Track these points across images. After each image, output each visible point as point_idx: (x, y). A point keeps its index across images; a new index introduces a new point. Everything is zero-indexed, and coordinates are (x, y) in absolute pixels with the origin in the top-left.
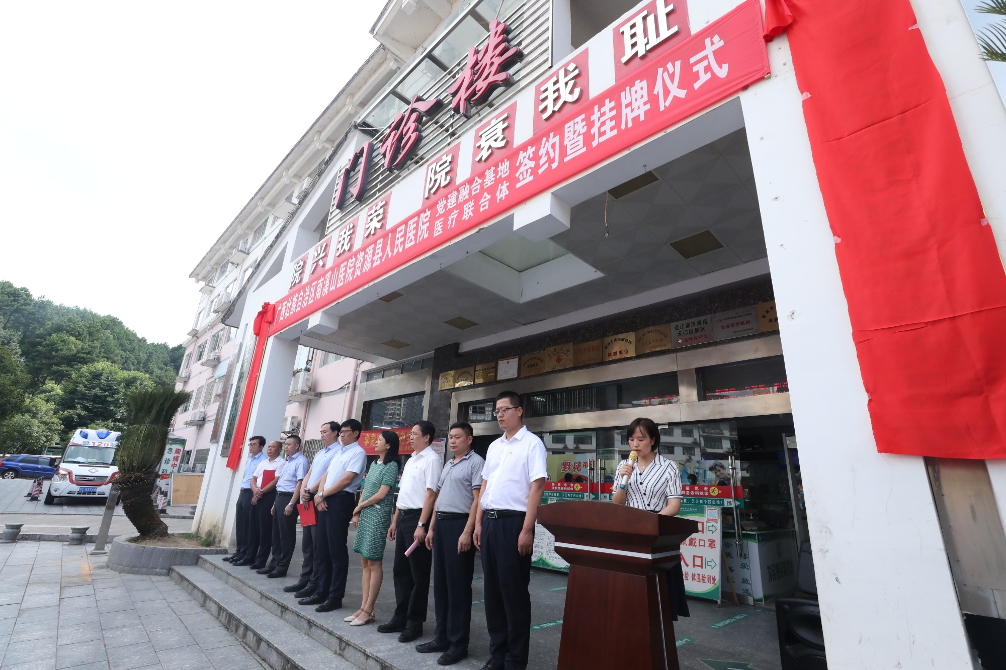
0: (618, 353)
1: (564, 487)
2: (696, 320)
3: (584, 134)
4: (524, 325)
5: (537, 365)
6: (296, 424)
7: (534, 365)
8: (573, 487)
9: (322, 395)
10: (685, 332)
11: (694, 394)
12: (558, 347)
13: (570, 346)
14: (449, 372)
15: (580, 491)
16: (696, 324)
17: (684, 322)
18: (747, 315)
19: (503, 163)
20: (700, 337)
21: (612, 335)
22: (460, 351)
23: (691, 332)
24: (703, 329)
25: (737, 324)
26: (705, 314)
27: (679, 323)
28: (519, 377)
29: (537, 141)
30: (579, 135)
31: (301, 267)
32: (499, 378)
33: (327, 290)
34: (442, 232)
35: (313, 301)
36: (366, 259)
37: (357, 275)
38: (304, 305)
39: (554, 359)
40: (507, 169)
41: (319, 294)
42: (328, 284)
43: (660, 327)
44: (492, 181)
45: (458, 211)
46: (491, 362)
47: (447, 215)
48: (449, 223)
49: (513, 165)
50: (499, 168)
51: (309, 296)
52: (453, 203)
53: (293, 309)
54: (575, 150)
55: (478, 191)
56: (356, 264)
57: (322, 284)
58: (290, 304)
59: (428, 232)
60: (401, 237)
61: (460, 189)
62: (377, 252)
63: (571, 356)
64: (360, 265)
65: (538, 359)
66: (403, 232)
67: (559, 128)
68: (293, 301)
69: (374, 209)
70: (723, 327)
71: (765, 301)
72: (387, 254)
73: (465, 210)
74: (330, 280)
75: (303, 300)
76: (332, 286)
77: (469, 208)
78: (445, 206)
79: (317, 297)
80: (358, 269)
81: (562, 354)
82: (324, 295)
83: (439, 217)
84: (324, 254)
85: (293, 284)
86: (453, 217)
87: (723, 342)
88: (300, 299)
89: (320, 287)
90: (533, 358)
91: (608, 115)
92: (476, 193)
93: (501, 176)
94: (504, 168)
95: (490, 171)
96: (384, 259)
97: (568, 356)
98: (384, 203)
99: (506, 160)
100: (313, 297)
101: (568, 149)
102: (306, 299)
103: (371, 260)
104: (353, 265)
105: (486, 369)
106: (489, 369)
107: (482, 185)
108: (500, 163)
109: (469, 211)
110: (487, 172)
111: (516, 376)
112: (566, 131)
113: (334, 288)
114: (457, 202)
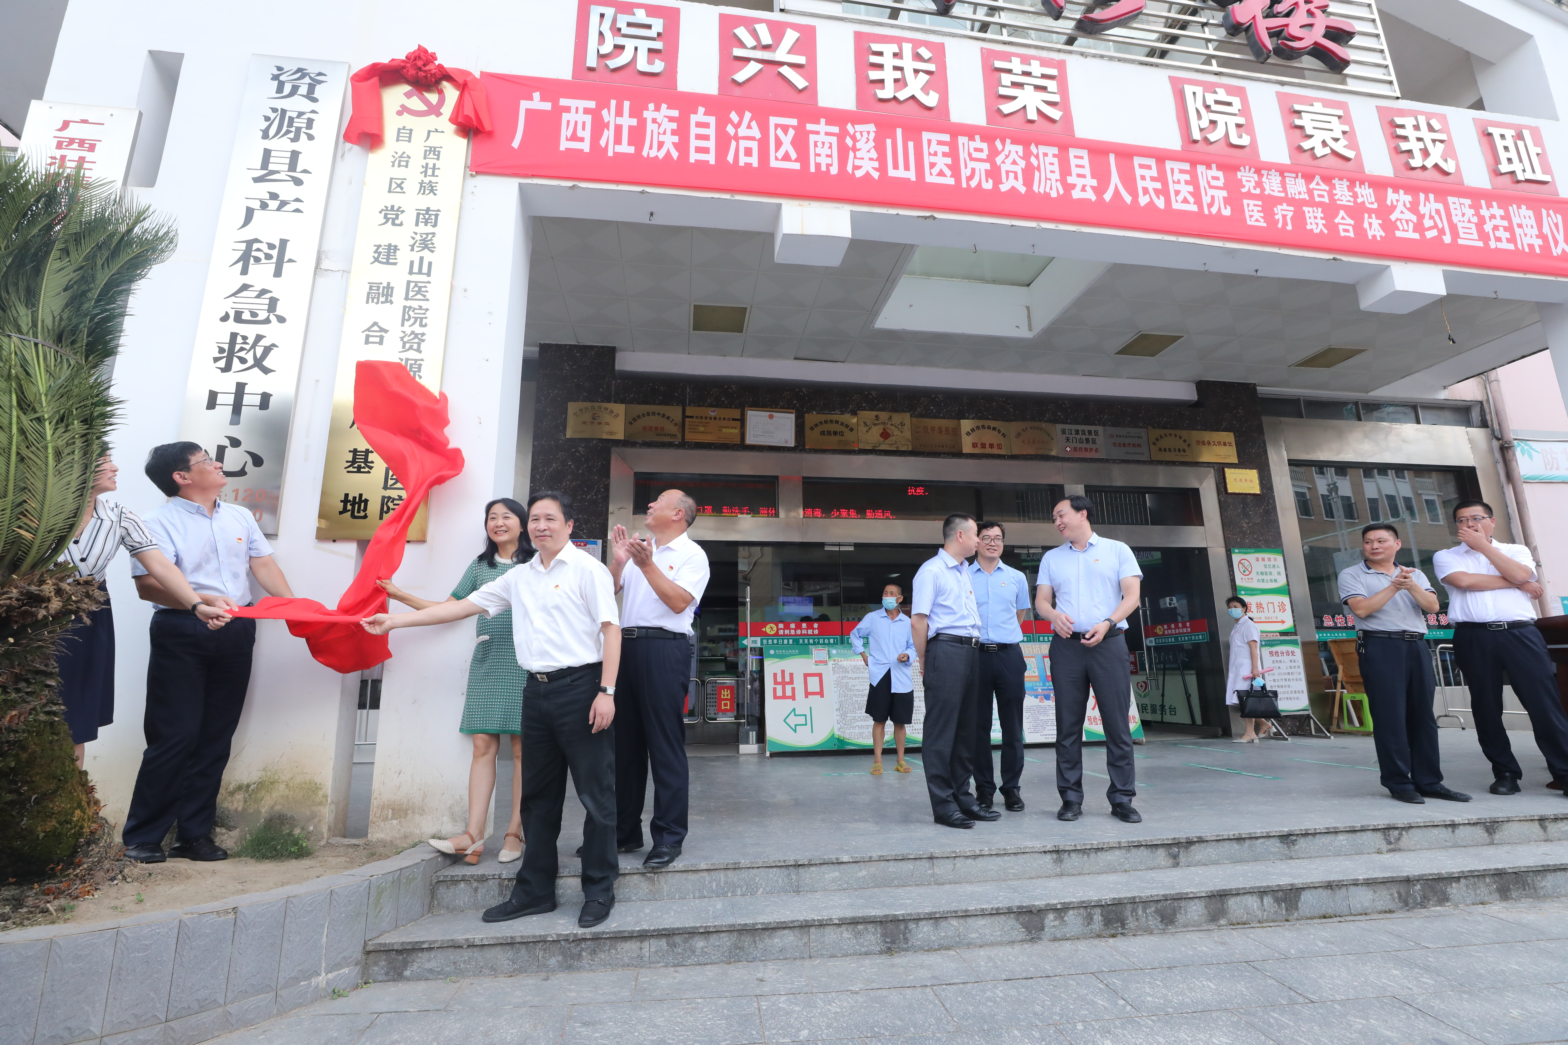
0: (987, 446)
2: (1087, 428)
3: (1476, 224)
4: (797, 358)
5: (841, 434)
7: (835, 433)
10: (1074, 440)
12: (884, 415)
13: (906, 417)
16: (1087, 434)
17: (1074, 427)
18: (1138, 437)
19: (1363, 187)
20: (1091, 450)
21: (974, 419)
22: (620, 368)
23: (1081, 442)
24: (1094, 442)
25: (1129, 445)
26: (1098, 425)
27: (1067, 427)
28: (800, 446)
29: (1412, 190)
30: (1469, 221)
31: (652, 33)
32: (749, 441)
33: (874, 168)
34: (1265, 225)
35: (797, 166)
36: (1039, 169)
37: (1013, 188)
38: (743, 160)
39: (876, 431)
40: (1373, 200)
41: (829, 161)
42: (874, 155)
43: (1044, 425)
44: (1349, 201)
45: (1292, 208)
46: (726, 407)
47: (1268, 203)
48: (1277, 217)
49: (1381, 199)
50: (1357, 189)
51: (763, 144)
52: (1276, 189)
53: (661, 145)
54: (1469, 238)
55: (1326, 200)
56: (999, 160)
57: (834, 140)
58: (627, 121)
59: (1229, 208)
60: (1153, 179)
61: (1286, 174)
62: (1075, 171)
63: (908, 434)
64: (1018, 169)
65: (842, 424)
66: (1154, 173)
67: (1442, 194)
68: (649, 121)
69: (1016, 65)
70: (1114, 444)
71: (1154, 427)
72: (1117, 192)
73: (1307, 215)
74: (880, 147)
75: (723, 141)
76: (896, 167)
77: (1316, 218)
78: (1259, 184)
79: (818, 165)
80: (1012, 175)
81: (893, 428)
82: (859, 174)
83: (1249, 195)
84: (801, 60)
85: (613, 63)
86: (1285, 213)
87: (1114, 461)
88: (702, 131)
89: (823, 143)
90: (831, 421)
91: (1498, 222)
92: (1324, 203)
93: (1363, 203)
94: (1366, 194)
95: (1341, 182)
96: (1108, 196)
97: (902, 432)
98: (1053, 72)
99: (1367, 184)
100: (793, 155)
101: (1461, 231)
102: (743, 144)
103: (1059, 178)
104: (984, 155)
105: (715, 418)
106: (724, 419)
107: (1331, 195)
108: (1358, 183)
109: (1316, 221)
110: (1336, 181)
111: (792, 444)
112: (1452, 207)
113: (911, 175)
114: (1287, 194)
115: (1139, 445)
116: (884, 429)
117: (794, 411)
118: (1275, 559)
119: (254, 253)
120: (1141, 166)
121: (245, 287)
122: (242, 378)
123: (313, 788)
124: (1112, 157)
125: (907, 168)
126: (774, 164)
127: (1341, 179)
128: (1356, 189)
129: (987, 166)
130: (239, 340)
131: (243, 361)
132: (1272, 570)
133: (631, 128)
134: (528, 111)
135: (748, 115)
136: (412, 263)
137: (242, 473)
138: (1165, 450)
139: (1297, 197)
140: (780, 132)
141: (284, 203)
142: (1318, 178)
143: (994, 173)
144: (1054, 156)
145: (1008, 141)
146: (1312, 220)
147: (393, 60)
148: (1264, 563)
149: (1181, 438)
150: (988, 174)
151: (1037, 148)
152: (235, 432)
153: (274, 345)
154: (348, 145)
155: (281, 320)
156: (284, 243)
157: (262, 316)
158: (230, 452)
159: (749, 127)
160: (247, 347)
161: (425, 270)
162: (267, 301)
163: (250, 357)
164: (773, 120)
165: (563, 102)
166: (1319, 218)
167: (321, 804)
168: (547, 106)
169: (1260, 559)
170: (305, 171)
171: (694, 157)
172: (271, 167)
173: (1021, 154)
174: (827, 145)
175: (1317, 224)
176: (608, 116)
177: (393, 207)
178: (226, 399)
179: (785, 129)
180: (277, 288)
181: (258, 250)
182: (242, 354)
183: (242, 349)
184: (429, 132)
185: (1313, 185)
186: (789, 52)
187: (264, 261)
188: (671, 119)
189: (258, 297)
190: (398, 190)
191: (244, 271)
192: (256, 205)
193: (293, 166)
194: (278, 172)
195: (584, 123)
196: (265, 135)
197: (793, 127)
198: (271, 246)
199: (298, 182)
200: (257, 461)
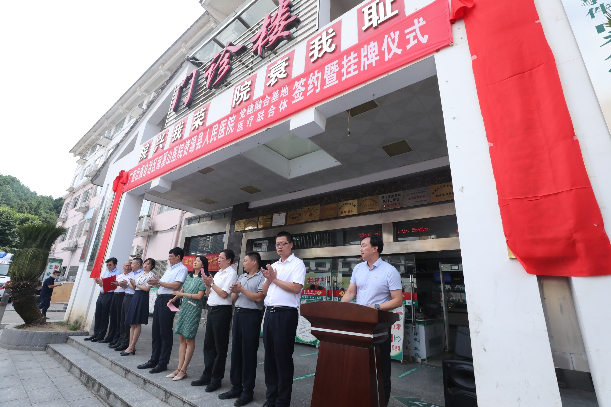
0: (347, 212)
1: (311, 292)
2: (394, 193)
3: (337, 72)
4: (290, 192)
5: (297, 217)
6: (139, 251)
7: (296, 218)
8: (317, 293)
9: (158, 233)
10: (388, 201)
11: (391, 238)
12: (311, 207)
13: (318, 207)
14: (242, 220)
15: (321, 295)
16: (394, 196)
17: (387, 195)
18: (424, 192)
19: (285, 88)
20: (396, 204)
21: (344, 201)
22: (249, 207)
23: (391, 201)
24: (398, 199)
25: (418, 197)
26: (400, 190)
27: (384, 195)
29: (307, 75)
30: (334, 73)
31: (147, 148)
32: (273, 225)
33: (164, 165)
34: (242, 130)
36: (192, 145)
37: (185, 155)
38: (149, 173)
39: (308, 214)
40: (287, 91)
42: (165, 160)
43: (373, 197)
44: (277, 99)
45: (254, 116)
46: (269, 214)
47: (246, 119)
48: (247, 124)
49: (291, 89)
52: (251, 111)
54: (331, 82)
55: (268, 104)
56: (185, 147)
57: (161, 160)
59: (233, 129)
60: (216, 131)
61: (256, 102)
62: (199, 140)
64: (188, 148)
65: (298, 213)
66: (217, 128)
67: (322, 68)
68: (141, 170)
69: (198, 113)
70: (410, 198)
71: (434, 184)
72: (206, 142)
74: (167, 157)
78: (246, 113)
80: (186, 151)
81: (313, 211)
82: (162, 167)
83: (241, 119)
84: (163, 140)
85: (141, 159)
86: (250, 120)
87: (410, 207)
88: (146, 169)
90: (295, 213)
91: (353, 62)
92: (266, 106)
93: (282, 96)
96: (203, 145)
97: (316, 213)
98: (205, 109)
99: (286, 86)
101: (327, 81)
103: (195, 145)
105: (265, 219)
106: (268, 218)
107: (270, 100)
110: (274, 93)
111: (284, 224)
112: (326, 70)
113: (169, 162)
114: (254, 111)
115: (424, 196)
116: (311, 213)
117: (285, 212)
120: (214, 128)
124: (209, 130)
126: (153, 172)
127: (276, 91)
128: (281, 91)
133: (139, 173)
134: (130, 176)
135: (152, 160)
138: (440, 195)
139: (257, 110)
142: (267, 97)
143: (183, 152)
145: (188, 140)
146: (259, 117)
151: (194, 138)
159: (152, 163)
166: (262, 114)
173: (190, 142)
185: (265, 101)
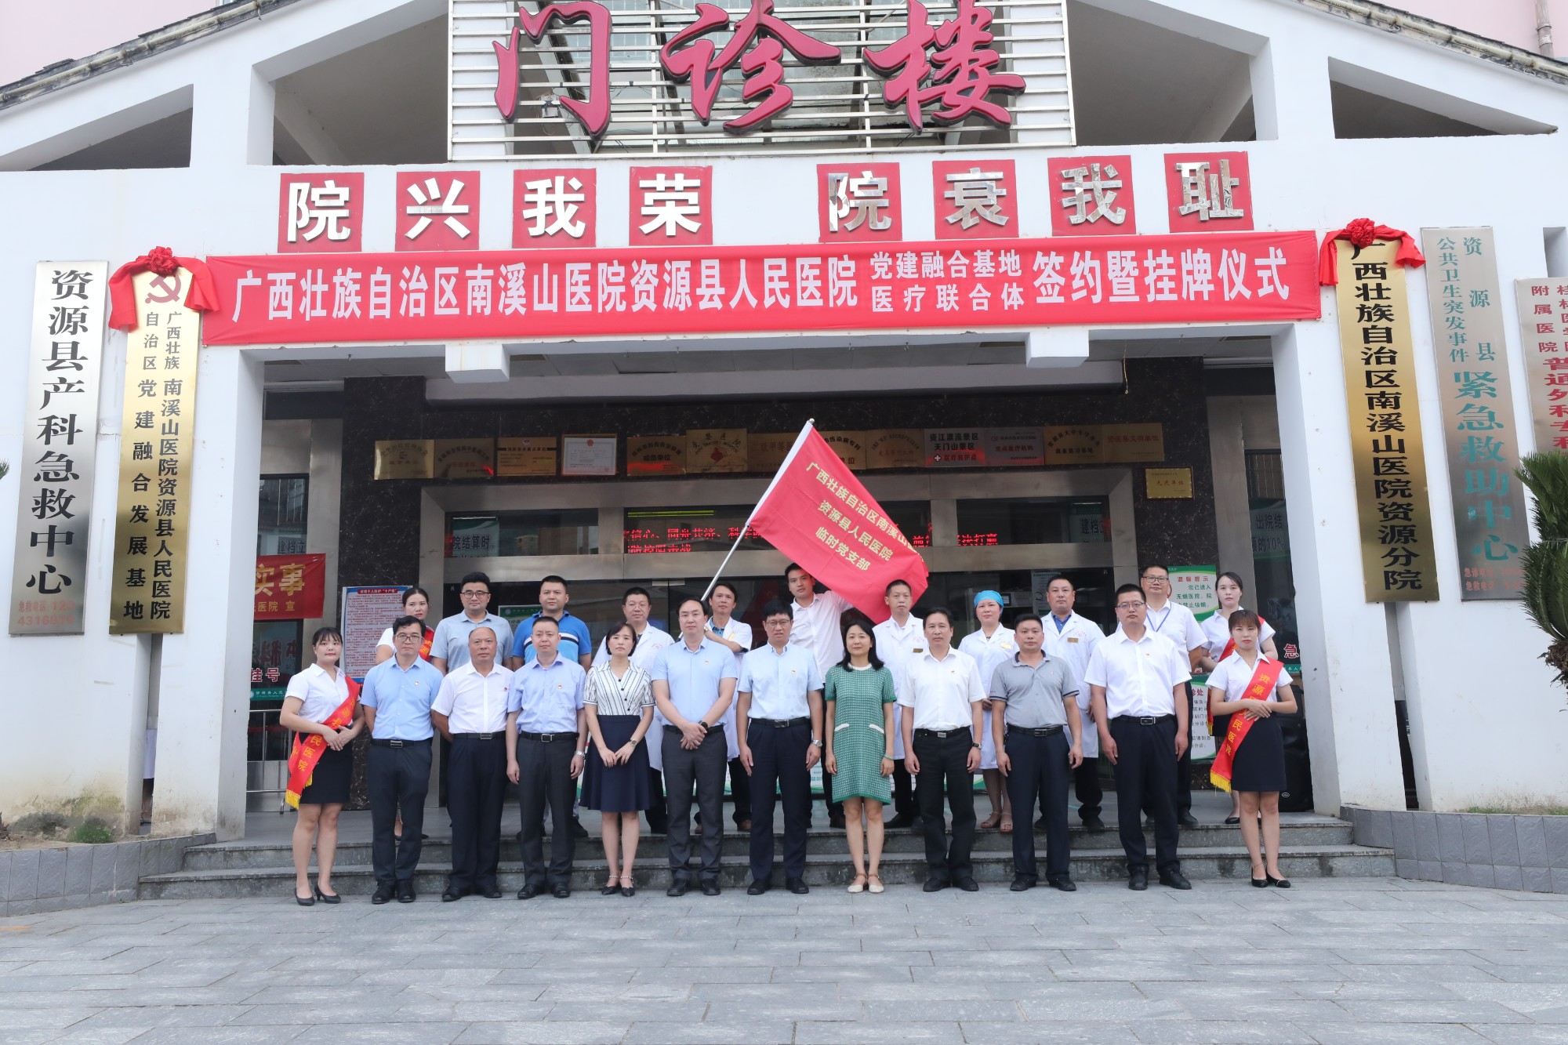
2: (962, 431)
3: (1135, 278)
5: (667, 458)
7: (660, 457)
10: (946, 446)
11: (953, 534)
12: (716, 433)
13: (741, 434)
14: (411, 441)
16: (962, 437)
17: (946, 431)
18: (1030, 438)
19: (1008, 254)
20: (967, 457)
22: (430, 397)
23: (955, 447)
24: (971, 447)
25: (1017, 447)
26: (977, 425)
27: (937, 431)
28: (621, 475)
29: (1066, 250)
30: (1128, 275)
31: (340, 202)
32: (567, 471)
33: (522, 305)
34: (891, 310)
35: (456, 311)
36: (670, 285)
37: (645, 307)
38: (413, 311)
39: (708, 451)
40: (1018, 267)
41: (483, 303)
42: (522, 292)
43: (907, 432)
44: (990, 272)
45: (924, 289)
46: (542, 436)
47: (898, 286)
48: (905, 300)
49: (1026, 265)
50: (1002, 259)
51: (429, 295)
52: (910, 271)
53: (347, 305)
54: (1124, 293)
55: (964, 275)
56: (633, 282)
57: (489, 283)
58: (321, 288)
59: (855, 297)
60: (781, 279)
61: (922, 254)
62: (705, 281)
63: (743, 453)
64: (651, 288)
65: (668, 446)
66: (783, 272)
67: (1100, 251)
68: (338, 285)
69: (660, 181)
70: (998, 449)
71: (1053, 424)
72: (744, 298)
73: (940, 293)
74: (528, 284)
75: (397, 295)
76: (541, 301)
77: (948, 295)
78: (892, 269)
79: (474, 308)
80: (644, 295)
81: (725, 446)
82: (508, 312)
83: (880, 282)
84: (464, 209)
85: (309, 236)
86: (914, 294)
87: (997, 469)
88: (380, 289)
89: (479, 287)
90: (656, 444)
91: (1166, 271)
92: (961, 278)
93: (1006, 272)
94: (1011, 263)
95: (983, 253)
96: (733, 303)
97: (736, 451)
98: (696, 183)
99: (1013, 251)
100: (454, 302)
101: (1115, 287)
102: (413, 296)
103: (688, 291)
104: (620, 279)
105: (529, 449)
106: (539, 449)
107: (970, 268)
108: (1003, 252)
109: (949, 298)
110: (978, 253)
111: (613, 472)
112: (1110, 261)
113: (554, 307)
114: (921, 274)
115: (1030, 448)
116: (716, 449)
117: (616, 435)
118: (1206, 579)
119: (53, 427)
120: (771, 267)
121: (49, 454)
122: (53, 521)
123: (115, 801)
124: (743, 262)
125: (550, 301)
126: (438, 311)
127: (983, 250)
128: (1000, 259)
129: (623, 289)
130: (49, 494)
131: (52, 509)
132: (1200, 592)
133: (324, 293)
134: (243, 287)
135: (417, 269)
136: (164, 425)
137: (57, 590)
138: (1065, 451)
139: (931, 276)
140: (443, 281)
141: (70, 386)
142: (958, 253)
143: (628, 296)
144: (687, 269)
145: (644, 262)
146: (944, 299)
147: (140, 257)
148: (1189, 583)
149: (1087, 434)
150: (623, 296)
151: (671, 264)
152: (51, 561)
153: (72, 496)
154: (113, 330)
155: (76, 477)
156: (73, 417)
157: (63, 474)
158: (49, 576)
159: (418, 280)
160: (54, 499)
161: (173, 430)
162: (65, 464)
163: (56, 506)
164: (439, 271)
165: (271, 276)
166: (952, 295)
167: (120, 811)
168: (258, 282)
169: (1184, 579)
170: (83, 358)
171: (373, 313)
172: (59, 357)
173: (655, 272)
174: (483, 288)
175: (949, 302)
176: (305, 285)
177: (148, 381)
178: (43, 538)
179: (448, 277)
180: (71, 452)
181: (56, 424)
182: (51, 504)
183: (51, 501)
184: (170, 315)
185: (952, 261)
186: (455, 203)
187: (60, 432)
188: (355, 281)
189: (58, 460)
190: (151, 366)
191: (48, 442)
192: (51, 388)
193: (74, 355)
194: (63, 361)
195: (287, 294)
196: (53, 332)
197: (455, 275)
198: (64, 421)
199: (79, 367)
200: (67, 581)
